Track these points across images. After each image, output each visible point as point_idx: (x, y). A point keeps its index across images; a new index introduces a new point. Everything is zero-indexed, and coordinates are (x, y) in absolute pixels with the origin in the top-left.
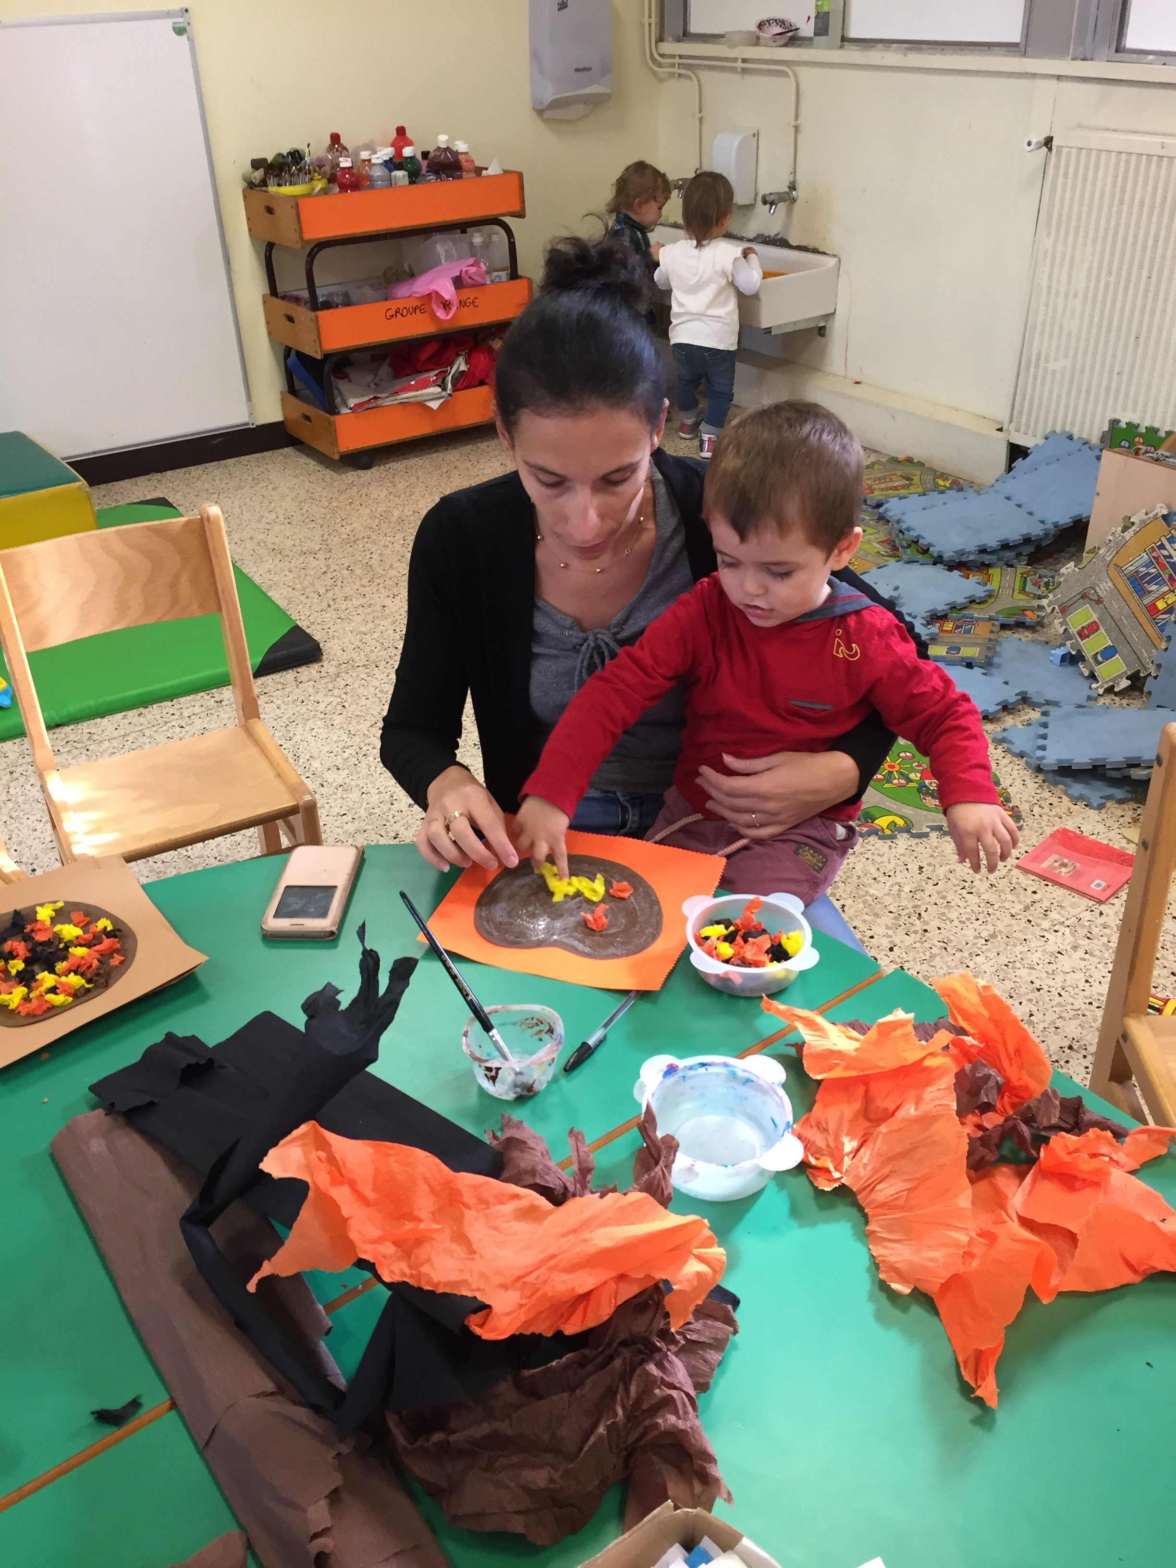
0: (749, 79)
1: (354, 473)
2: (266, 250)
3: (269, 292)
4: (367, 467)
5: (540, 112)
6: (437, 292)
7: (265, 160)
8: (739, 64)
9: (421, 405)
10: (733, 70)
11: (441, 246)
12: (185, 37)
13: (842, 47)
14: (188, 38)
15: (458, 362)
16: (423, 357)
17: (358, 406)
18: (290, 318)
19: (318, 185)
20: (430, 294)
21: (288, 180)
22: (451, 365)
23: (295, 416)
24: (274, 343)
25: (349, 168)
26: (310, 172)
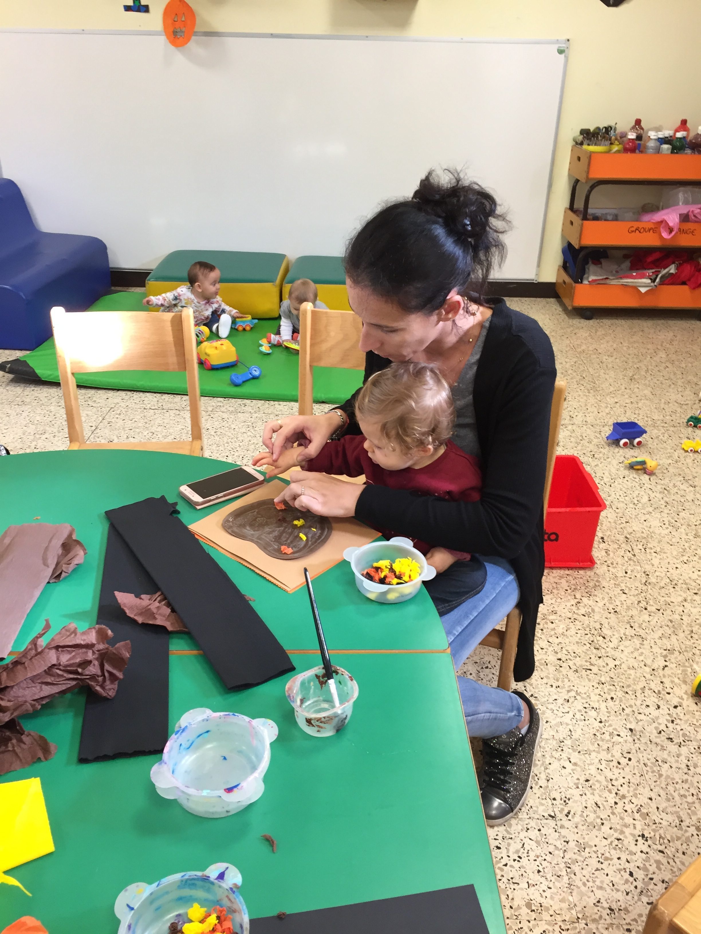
1: (578, 320)
2: (574, 183)
3: (568, 207)
4: (589, 318)
6: (666, 221)
7: (589, 130)
9: (635, 288)
11: (681, 194)
12: (563, 56)
14: (565, 56)
15: (670, 267)
16: (650, 259)
17: (594, 281)
18: (572, 223)
19: (616, 148)
20: (662, 222)
21: (594, 142)
22: (665, 268)
23: (561, 281)
24: (563, 237)
25: (633, 139)
26: (610, 139)
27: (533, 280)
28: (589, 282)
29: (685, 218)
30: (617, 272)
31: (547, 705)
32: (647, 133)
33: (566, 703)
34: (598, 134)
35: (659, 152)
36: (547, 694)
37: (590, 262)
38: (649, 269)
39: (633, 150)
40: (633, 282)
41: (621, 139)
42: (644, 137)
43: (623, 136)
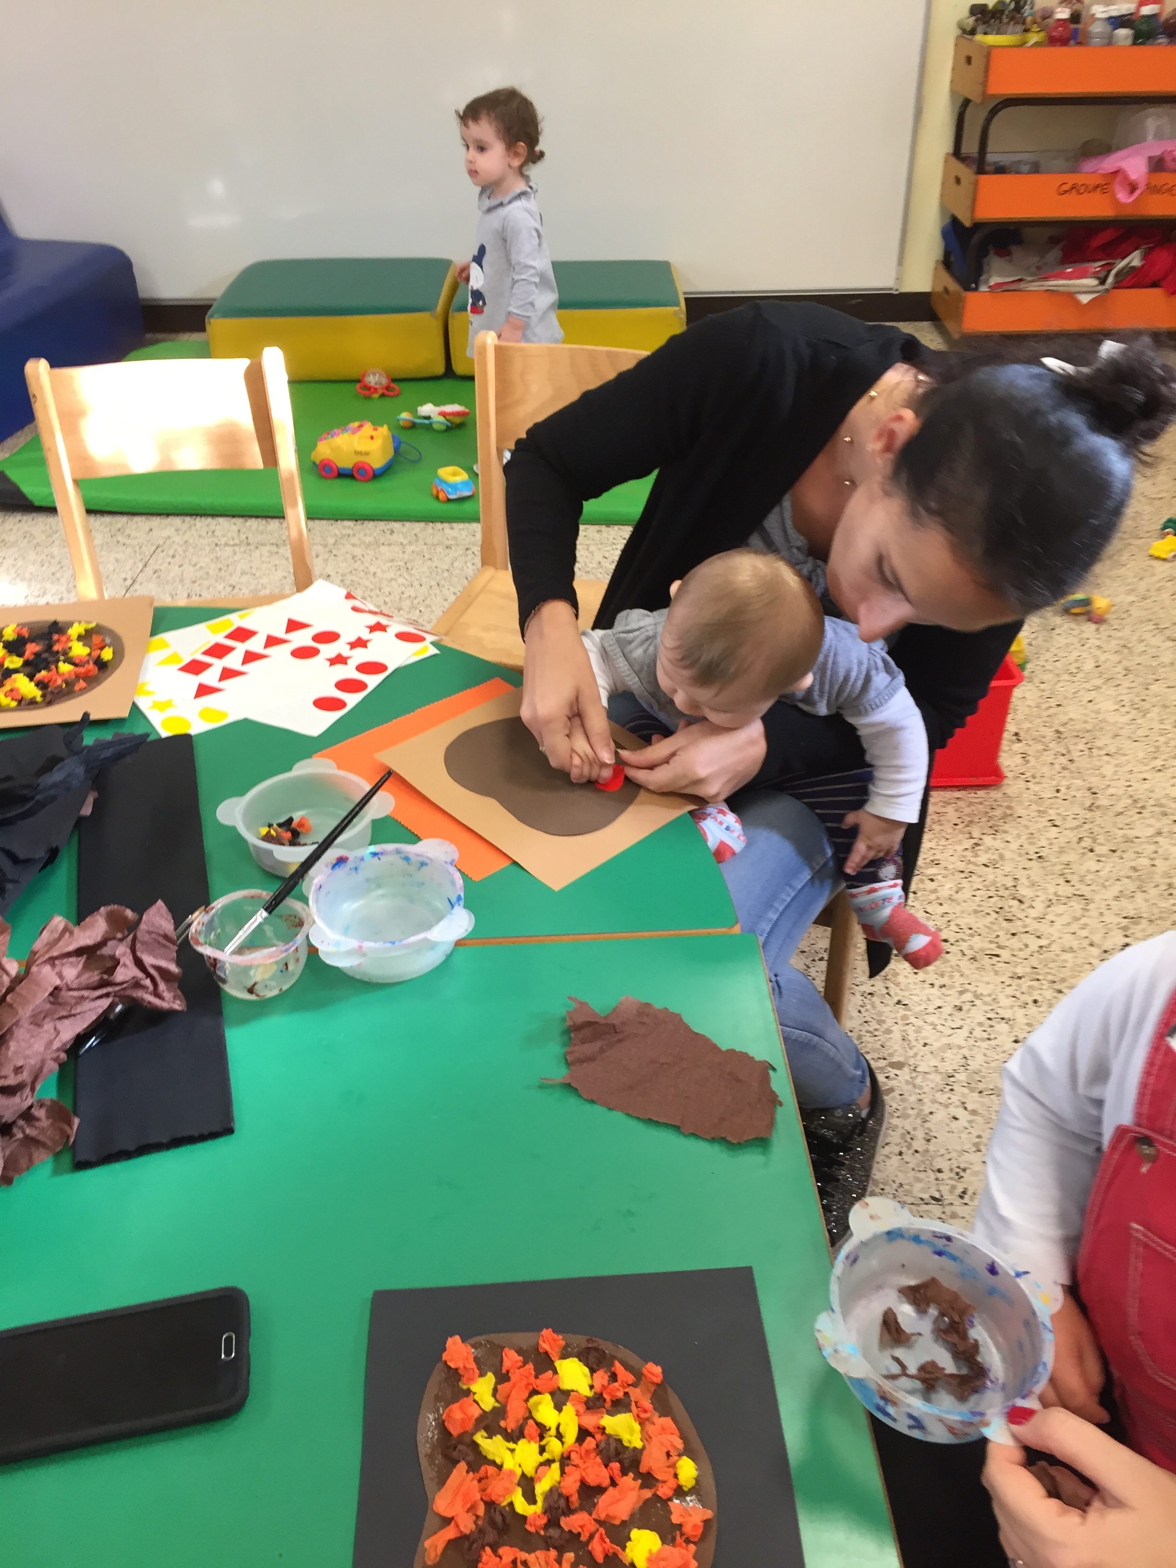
2: (962, 106)
3: (951, 151)
6: (1124, 172)
9: (1070, 296)
11: (1153, 121)
15: (1132, 255)
16: (1096, 243)
17: (998, 285)
18: (958, 181)
19: (1034, 38)
20: (1116, 173)
21: (996, 28)
22: (1123, 258)
23: (940, 289)
24: (943, 208)
25: (1064, 20)
26: (1024, 23)
27: (891, 289)
28: (990, 287)
29: (1157, 165)
30: (1038, 268)
31: (926, 1017)
32: (1090, 7)
33: (956, 1013)
34: (1002, 12)
35: (1110, 44)
36: (925, 999)
37: (992, 252)
38: (1095, 261)
39: (1064, 41)
40: (1067, 286)
41: (1044, 18)
42: (1084, 13)
43: (1047, 14)
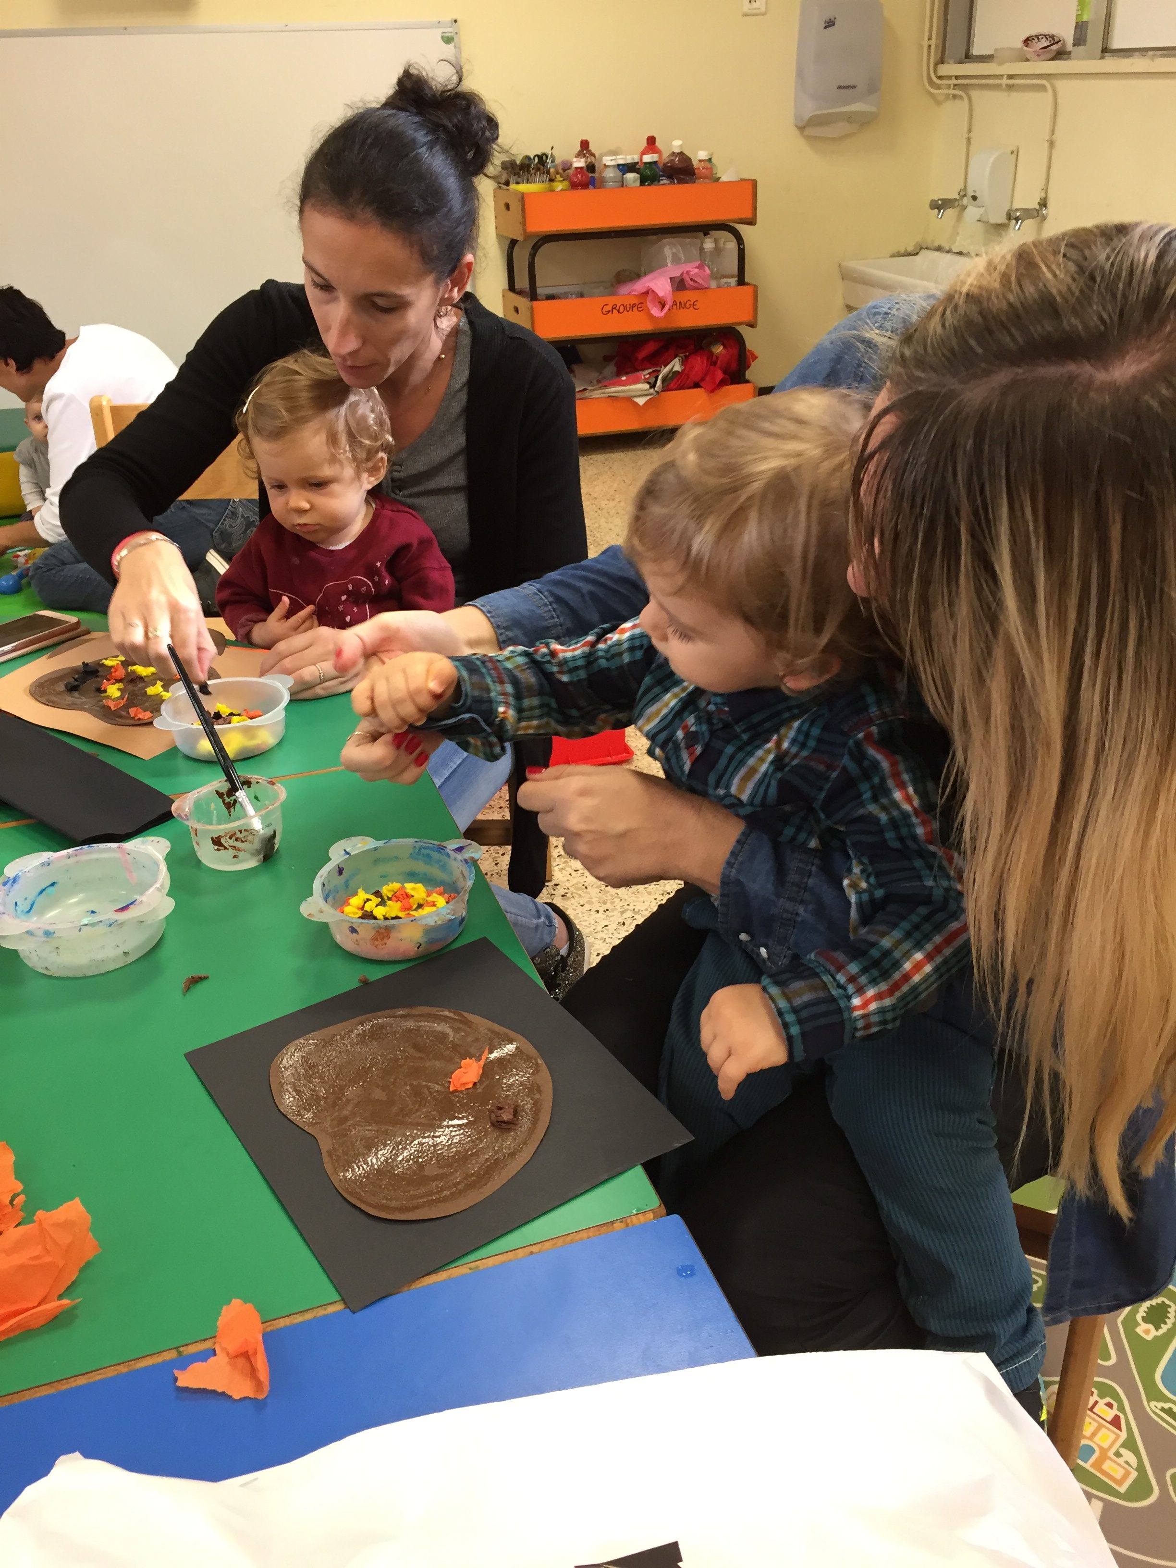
0: (1015, 96)
2: (509, 247)
3: (507, 287)
5: (801, 129)
6: (653, 291)
8: (1005, 81)
9: (629, 400)
10: (997, 87)
11: (669, 249)
12: (451, 46)
13: (1102, 58)
14: (455, 47)
15: (673, 362)
16: (641, 355)
18: (517, 309)
19: (559, 186)
20: (646, 293)
21: (525, 177)
22: (666, 366)
25: (581, 168)
26: (548, 173)
29: (679, 284)
32: (601, 160)
34: (529, 166)
35: (622, 186)
38: (643, 370)
39: (584, 185)
40: (623, 391)
41: (564, 170)
42: (597, 165)
43: (567, 166)
